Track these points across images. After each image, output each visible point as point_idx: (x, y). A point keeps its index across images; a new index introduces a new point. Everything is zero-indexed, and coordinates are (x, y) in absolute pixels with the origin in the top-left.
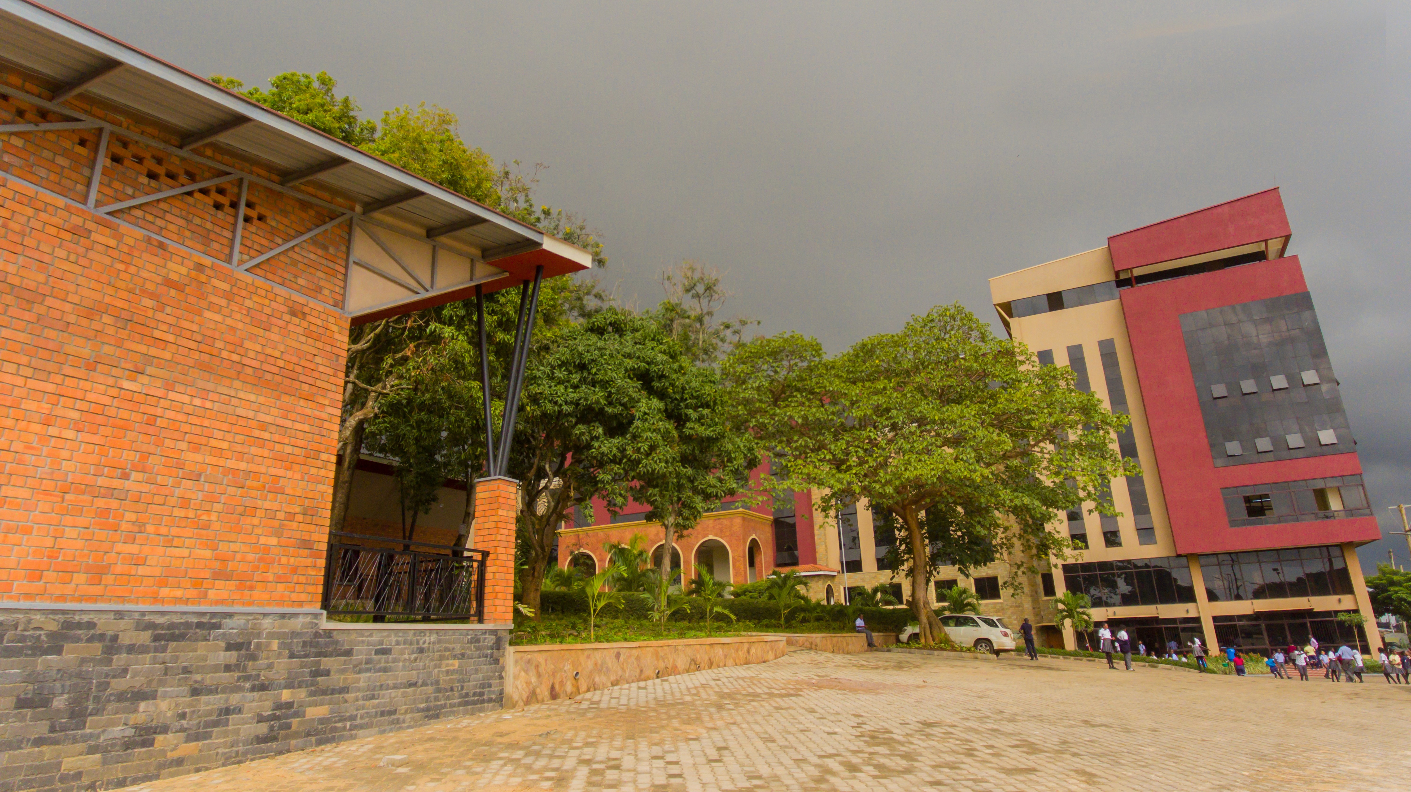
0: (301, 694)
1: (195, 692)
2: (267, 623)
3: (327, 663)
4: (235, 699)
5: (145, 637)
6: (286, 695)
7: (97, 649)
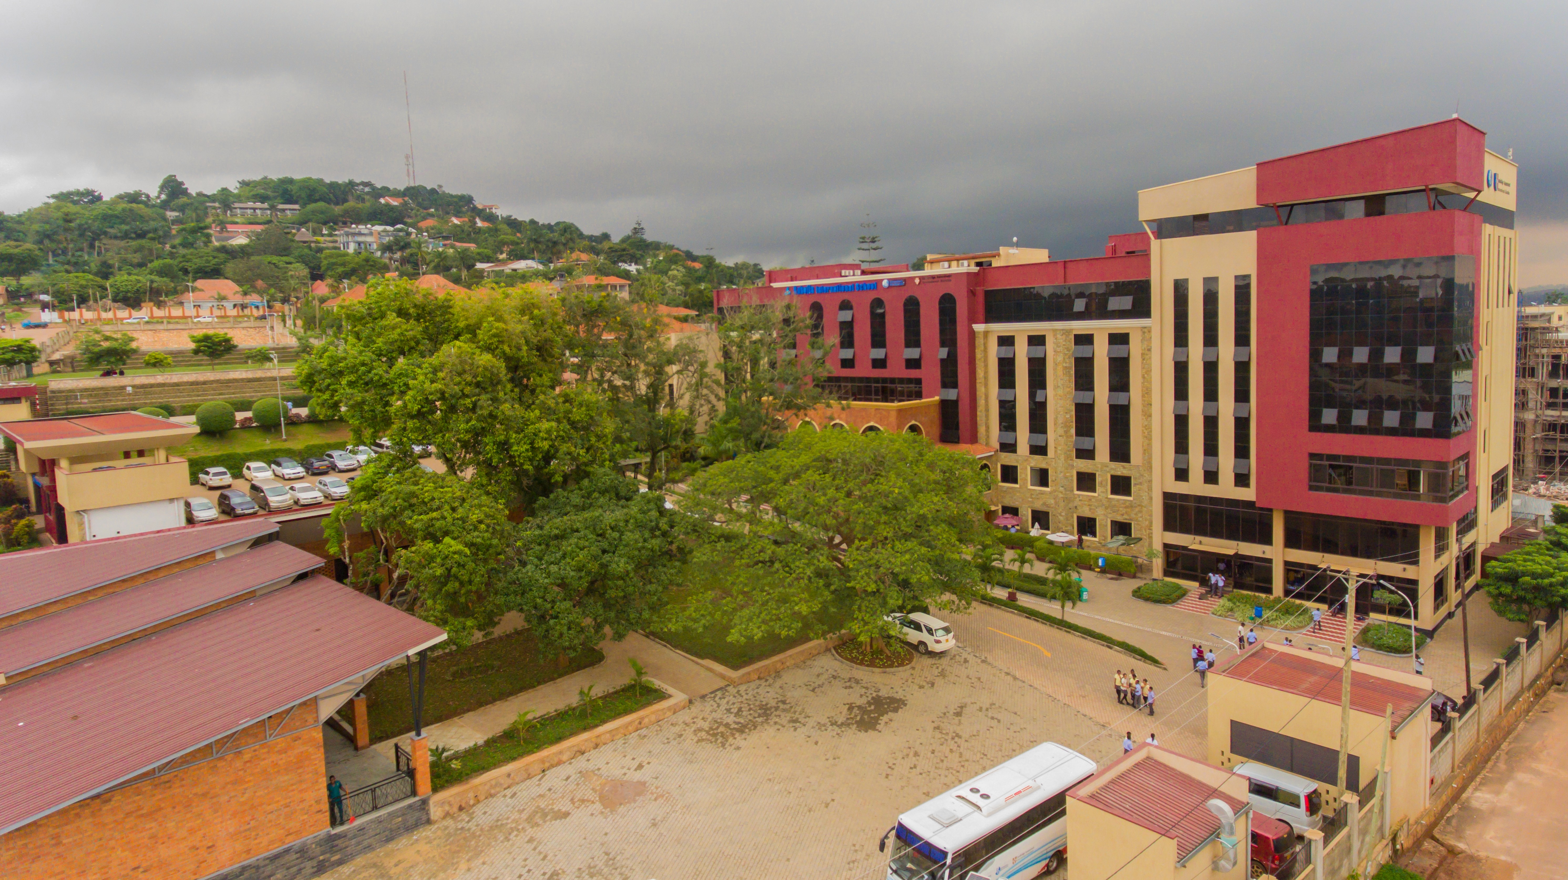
0: (328, 855)
1: (288, 869)
2: (309, 842)
3: (336, 842)
4: (302, 866)
5: (267, 862)
6: (321, 858)
7: (254, 870)
